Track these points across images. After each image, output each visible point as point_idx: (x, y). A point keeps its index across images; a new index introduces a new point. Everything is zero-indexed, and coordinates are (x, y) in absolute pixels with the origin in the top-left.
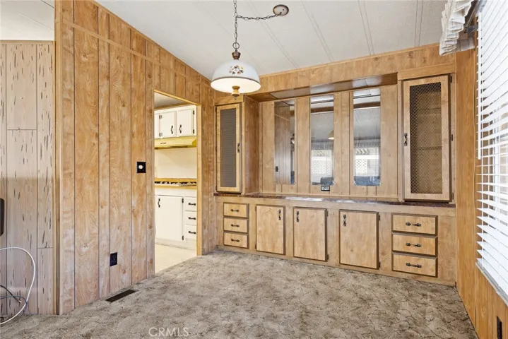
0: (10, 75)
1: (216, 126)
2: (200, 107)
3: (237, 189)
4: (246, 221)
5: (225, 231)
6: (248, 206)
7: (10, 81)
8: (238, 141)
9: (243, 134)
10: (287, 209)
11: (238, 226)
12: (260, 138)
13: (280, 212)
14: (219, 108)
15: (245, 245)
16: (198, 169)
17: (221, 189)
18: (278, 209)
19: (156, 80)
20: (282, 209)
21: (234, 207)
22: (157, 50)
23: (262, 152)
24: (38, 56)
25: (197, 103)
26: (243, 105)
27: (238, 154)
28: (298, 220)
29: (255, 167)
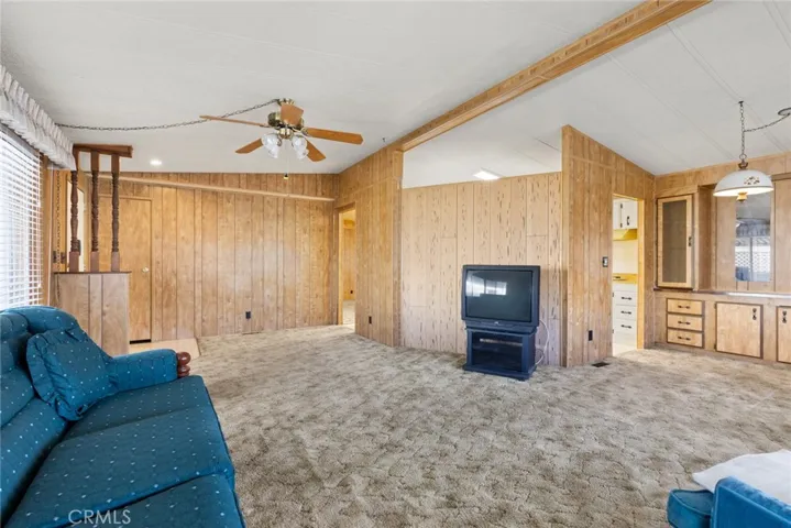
0: (529, 198)
1: (657, 219)
2: (643, 202)
3: (688, 284)
4: (700, 319)
5: (668, 328)
6: (703, 303)
7: (529, 203)
8: (689, 234)
9: (697, 226)
10: (765, 307)
11: (688, 323)
12: (714, 229)
13: (755, 311)
14: (661, 202)
15: (699, 344)
16: (639, 263)
17: (661, 284)
18: (752, 308)
19: (613, 185)
20: (758, 308)
21: (682, 303)
22: (614, 158)
23: (716, 244)
24: (550, 183)
25: (640, 198)
26: (697, 196)
27: (689, 249)
28: (784, 320)
29: (707, 263)
